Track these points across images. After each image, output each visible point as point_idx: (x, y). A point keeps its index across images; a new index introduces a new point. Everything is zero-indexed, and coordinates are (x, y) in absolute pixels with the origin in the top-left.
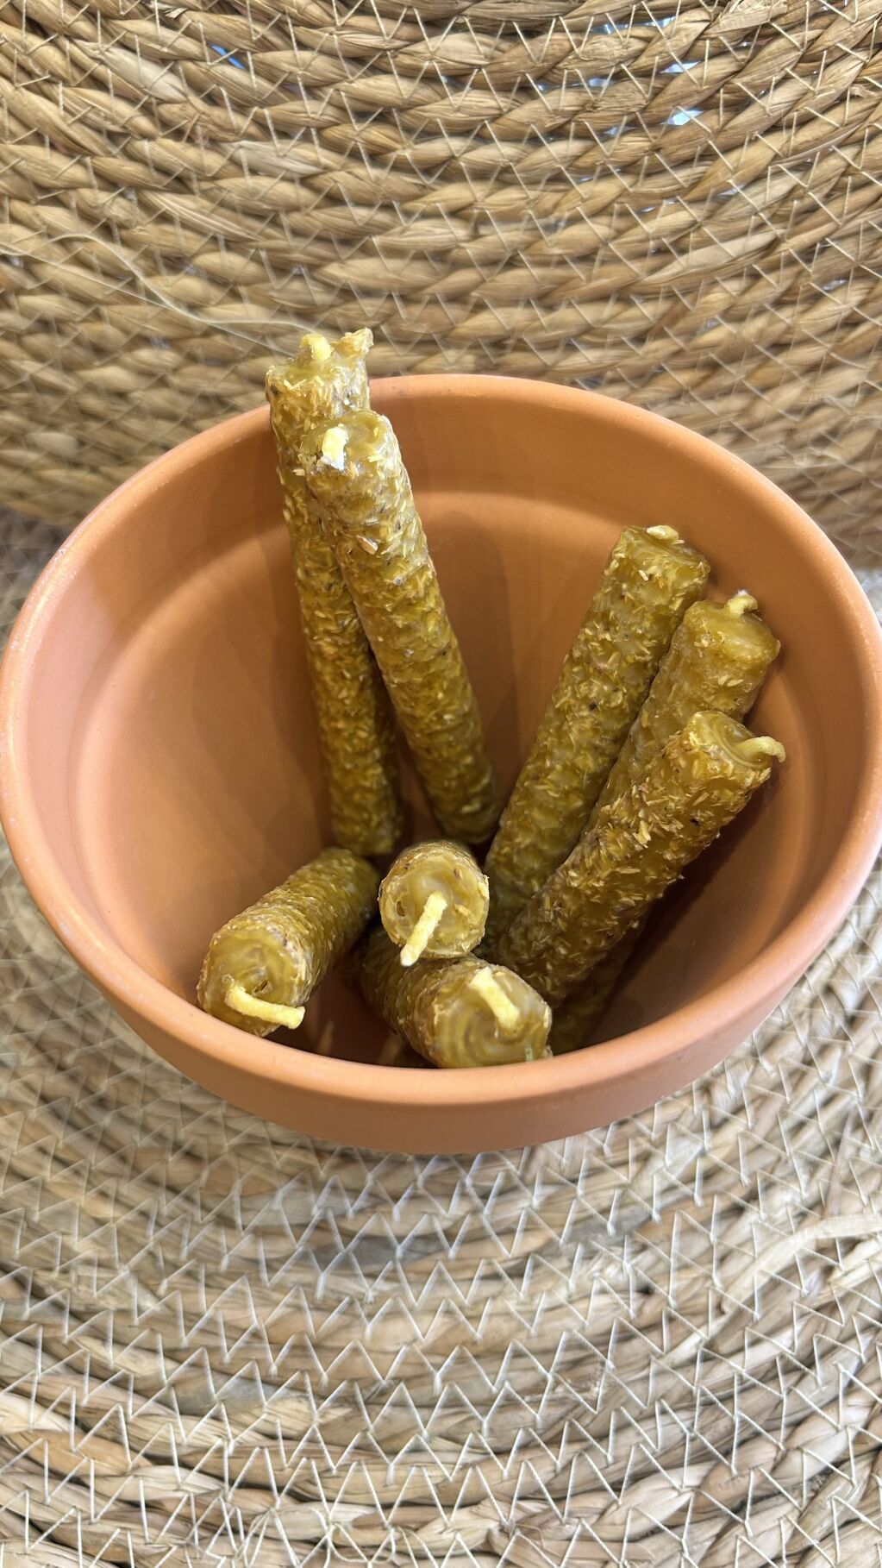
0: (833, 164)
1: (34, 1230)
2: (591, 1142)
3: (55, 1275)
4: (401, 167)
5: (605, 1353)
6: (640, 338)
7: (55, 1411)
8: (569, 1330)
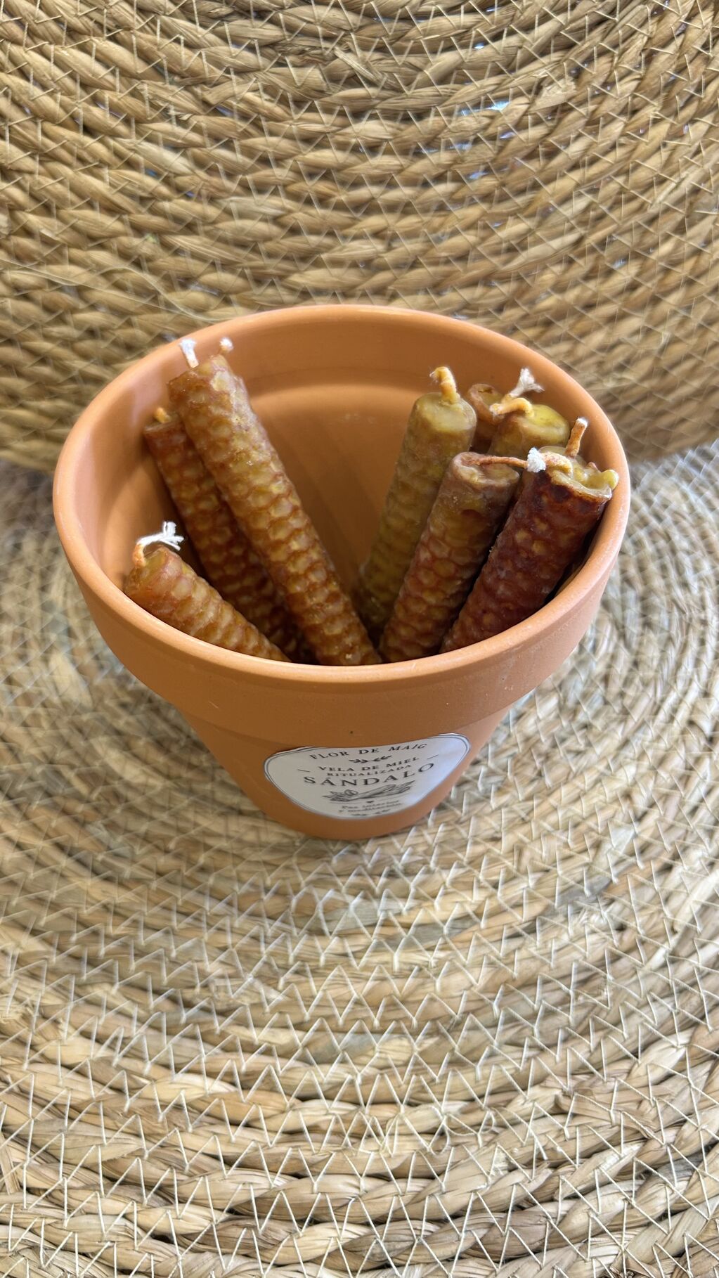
0: (613, 187)
1: (175, 963)
2: (559, 839)
3: (198, 990)
4: (340, 207)
5: (605, 970)
6: (500, 309)
7: (222, 1080)
8: (577, 961)
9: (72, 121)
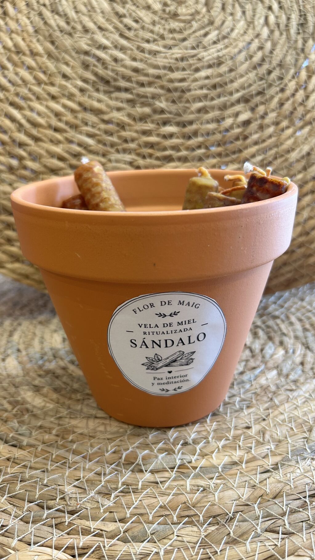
9: (50, 127)
